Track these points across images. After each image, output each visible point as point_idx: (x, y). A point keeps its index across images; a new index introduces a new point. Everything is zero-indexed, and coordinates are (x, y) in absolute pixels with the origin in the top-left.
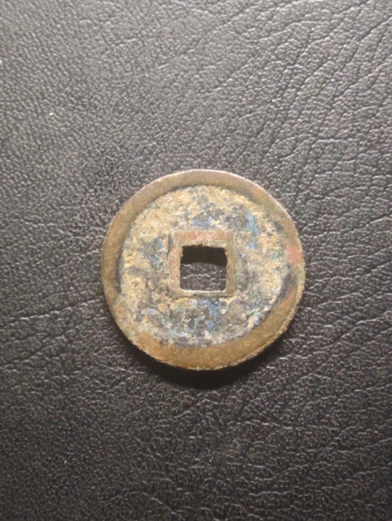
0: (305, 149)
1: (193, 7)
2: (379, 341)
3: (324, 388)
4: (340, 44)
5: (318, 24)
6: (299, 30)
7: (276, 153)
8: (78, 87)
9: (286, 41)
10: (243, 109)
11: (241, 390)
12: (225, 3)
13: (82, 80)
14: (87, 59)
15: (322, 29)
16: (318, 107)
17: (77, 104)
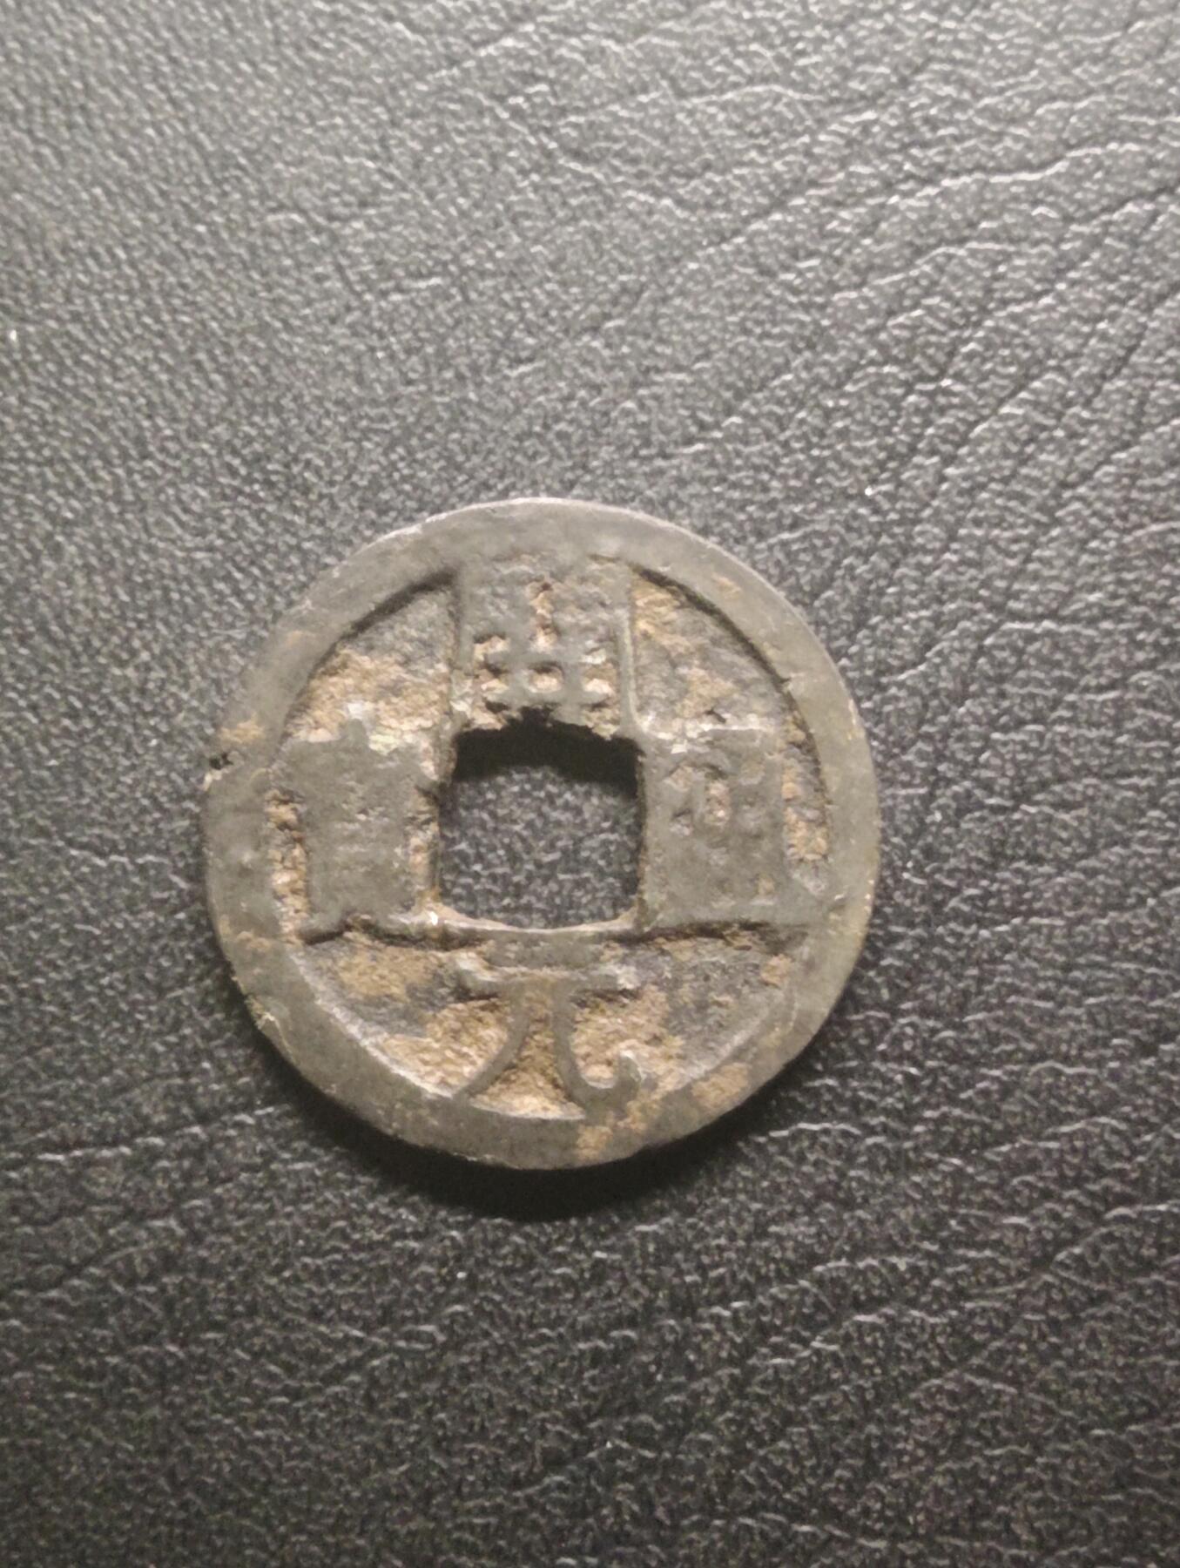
0: (962, 651)
1: (626, 186)
3: (996, 1420)
4: (1085, 321)
5: (1019, 254)
6: (959, 270)
7: (870, 658)
8: (252, 424)
9: (916, 306)
10: (772, 515)
11: (730, 1414)
12: (729, 177)
13: (266, 404)
14: (284, 336)
15: (1030, 269)
16: (1010, 518)
17: (249, 480)
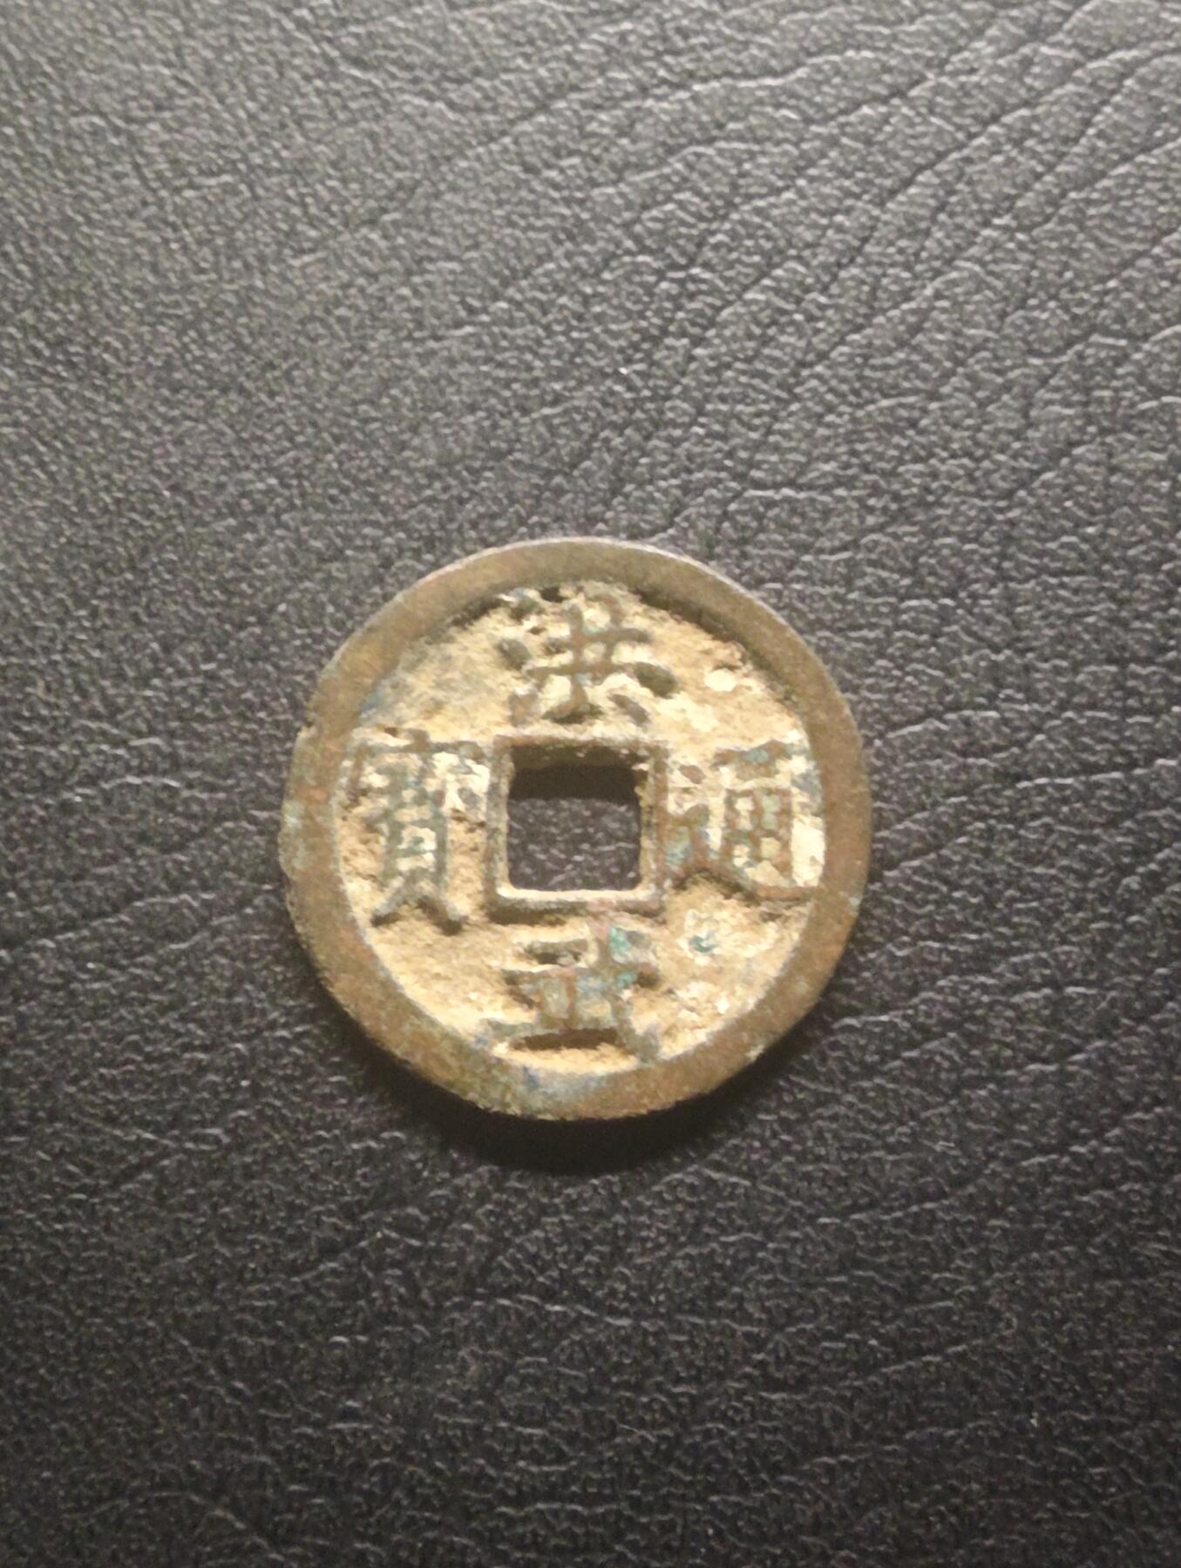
2: (894, 1080)
